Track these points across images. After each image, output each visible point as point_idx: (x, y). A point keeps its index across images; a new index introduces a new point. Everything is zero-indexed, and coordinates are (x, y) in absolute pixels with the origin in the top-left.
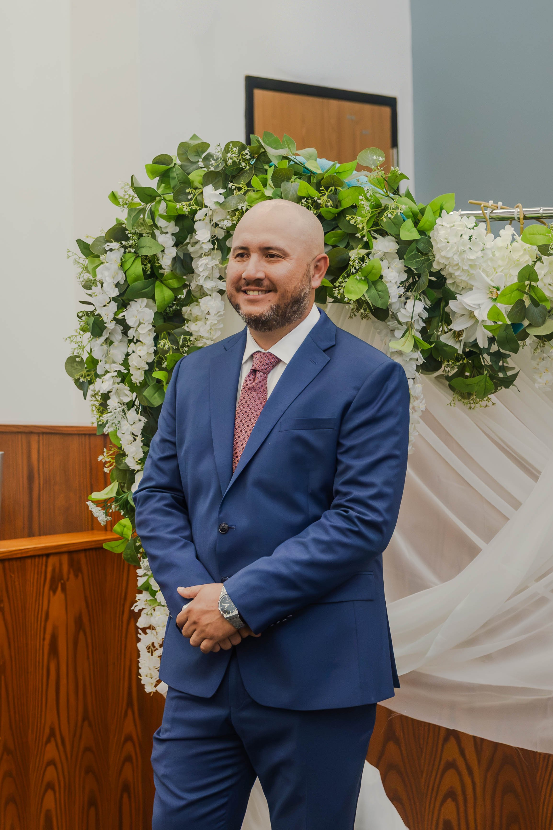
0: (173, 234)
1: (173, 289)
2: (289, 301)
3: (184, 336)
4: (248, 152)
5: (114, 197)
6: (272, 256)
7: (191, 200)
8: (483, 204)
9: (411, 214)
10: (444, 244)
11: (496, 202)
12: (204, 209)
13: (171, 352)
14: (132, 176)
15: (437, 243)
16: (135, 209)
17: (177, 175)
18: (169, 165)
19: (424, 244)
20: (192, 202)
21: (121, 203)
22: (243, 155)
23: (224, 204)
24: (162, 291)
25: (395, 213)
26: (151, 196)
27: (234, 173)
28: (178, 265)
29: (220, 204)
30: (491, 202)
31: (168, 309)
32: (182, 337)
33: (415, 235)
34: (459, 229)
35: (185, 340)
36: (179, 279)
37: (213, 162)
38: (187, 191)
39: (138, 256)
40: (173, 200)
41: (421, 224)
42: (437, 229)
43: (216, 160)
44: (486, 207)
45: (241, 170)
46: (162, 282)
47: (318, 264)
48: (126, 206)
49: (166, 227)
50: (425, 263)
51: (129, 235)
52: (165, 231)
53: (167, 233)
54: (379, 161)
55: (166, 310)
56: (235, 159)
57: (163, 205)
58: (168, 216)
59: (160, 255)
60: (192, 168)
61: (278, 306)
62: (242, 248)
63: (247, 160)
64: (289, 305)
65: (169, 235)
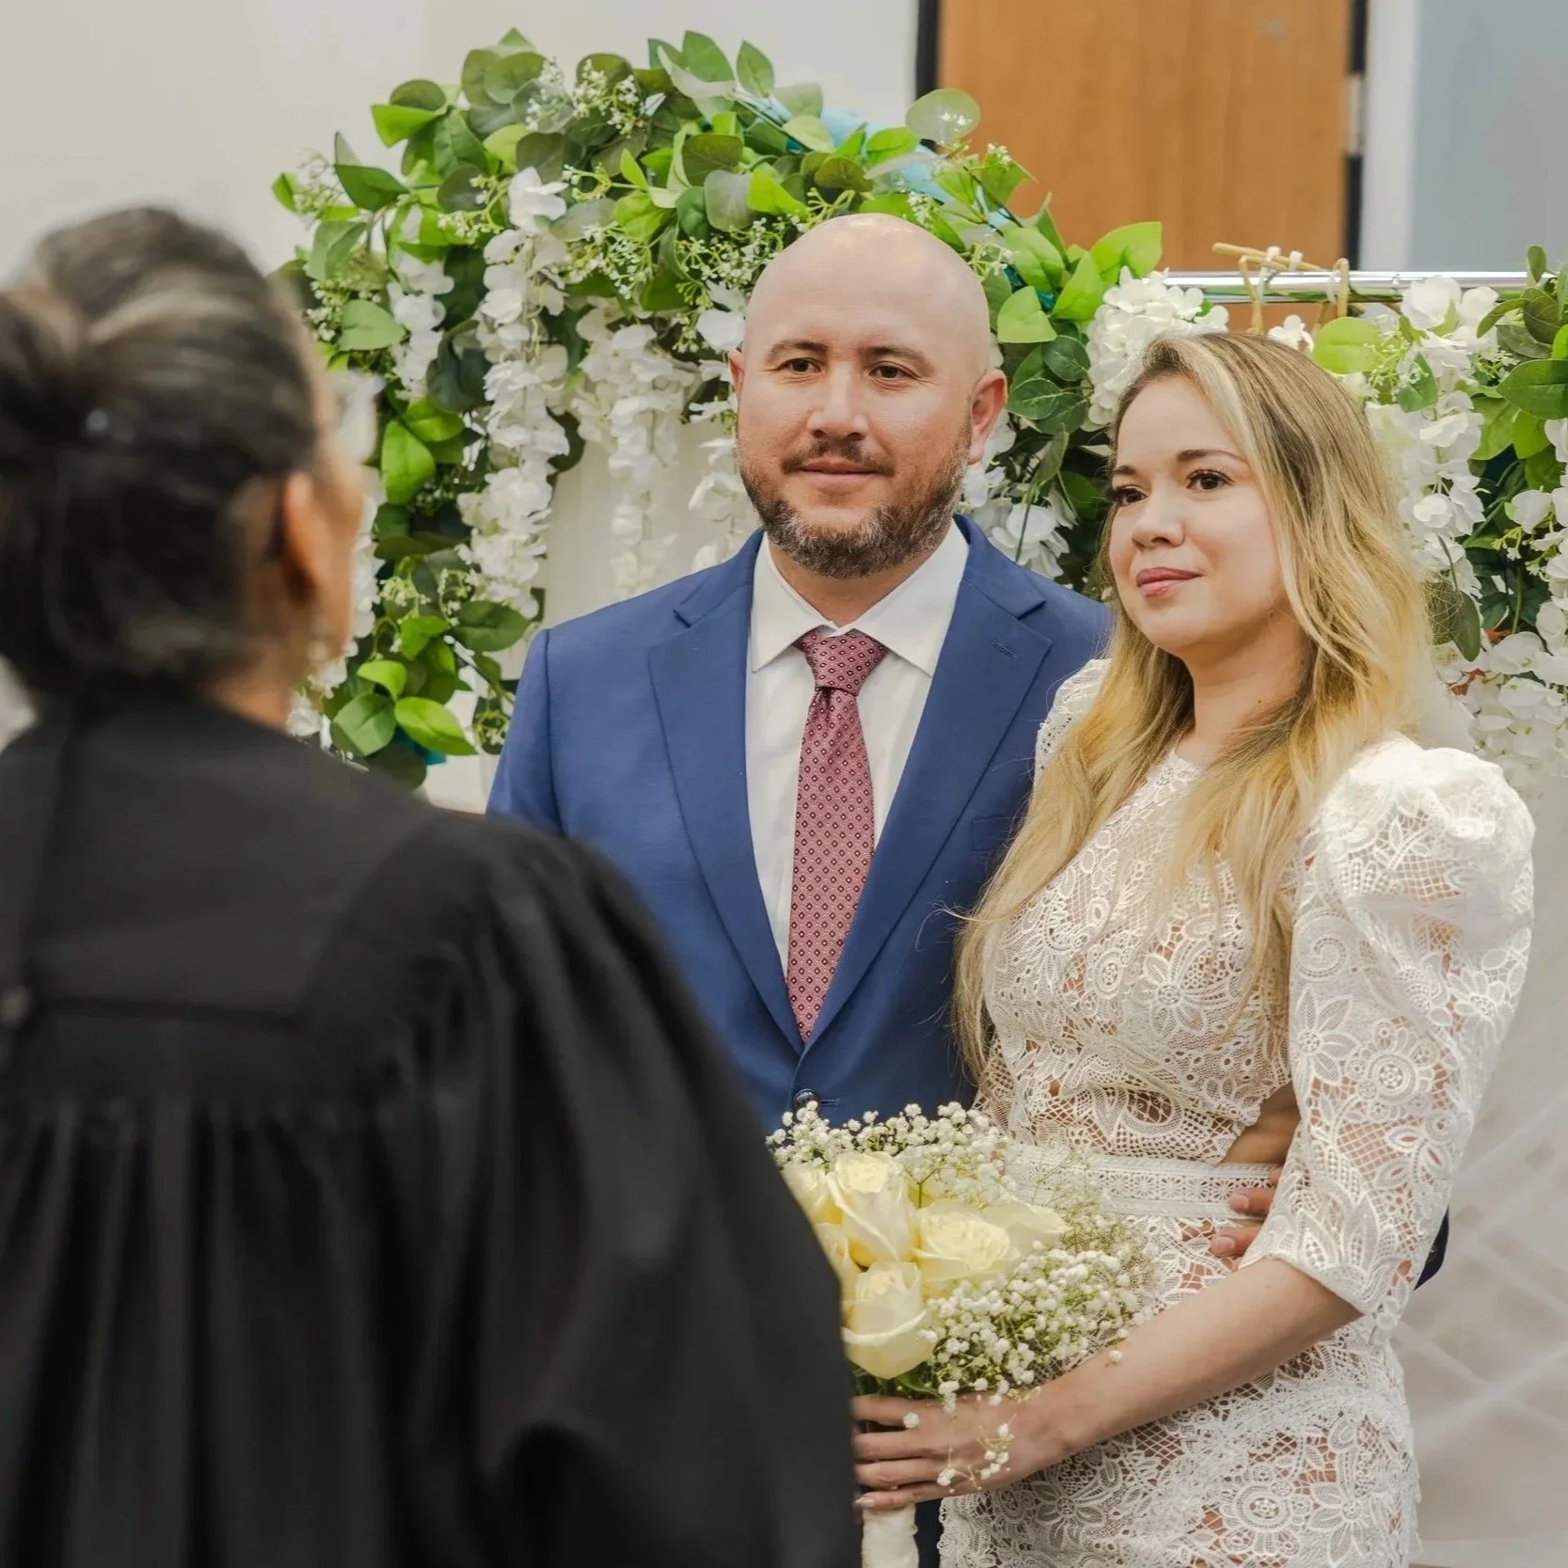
0: (437, 297)
1: (430, 445)
2: (923, 498)
3: (453, 572)
4: (632, 86)
5: (285, 188)
6: (890, 372)
7: (483, 206)
8: (1248, 254)
9: (1040, 273)
10: (1112, 360)
11: (1285, 253)
12: (509, 233)
13: (415, 613)
14: (337, 134)
15: (1100, 356)
16: (341, 225)
17: (452, 136)
18: (437, 108)
19: (1065, 355)
20: (485, 213)
21: (299, 206)
22: (619, 92)
23: (562, 222)
24: (402, 449)
25: (988, 270)
26: (378, 190)
27: (594, 142)
28: (446, 380)
29: (552, 223)
30: (1274, 251)
31: (420, 498)
32: (445, 574)
33: (1041, 330)
34: (1156, 319)
35: (453, 582)
36: (449, 419)
37: (535, 107)
38: (475, 182)
39: (341, 353)
40: (437, 205)
41: (1063, 302)
42: (1103, 317)
43: (548, 102)
44: (1254, 267)
45: (613, 136)
46: (403, 423)
47: (981, 397)
48: (312, 215)
49: (419, 277)
50: (1065, 408)
51: (319, 295)
52: (416, 287)
53: (419, 293)
54: (959, 127)
55: (414, 499)
56: (597, 102)
57: (416, 215)
58: (420, 246)
59: (397, 352)
60: (496, 121)
61: (894, 511)
62: (805, 346)
63: (630, 106)
64: (921, 508)
65: (426, 301)
